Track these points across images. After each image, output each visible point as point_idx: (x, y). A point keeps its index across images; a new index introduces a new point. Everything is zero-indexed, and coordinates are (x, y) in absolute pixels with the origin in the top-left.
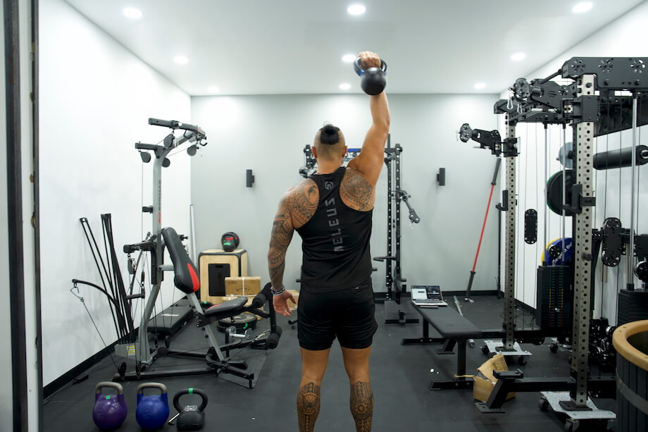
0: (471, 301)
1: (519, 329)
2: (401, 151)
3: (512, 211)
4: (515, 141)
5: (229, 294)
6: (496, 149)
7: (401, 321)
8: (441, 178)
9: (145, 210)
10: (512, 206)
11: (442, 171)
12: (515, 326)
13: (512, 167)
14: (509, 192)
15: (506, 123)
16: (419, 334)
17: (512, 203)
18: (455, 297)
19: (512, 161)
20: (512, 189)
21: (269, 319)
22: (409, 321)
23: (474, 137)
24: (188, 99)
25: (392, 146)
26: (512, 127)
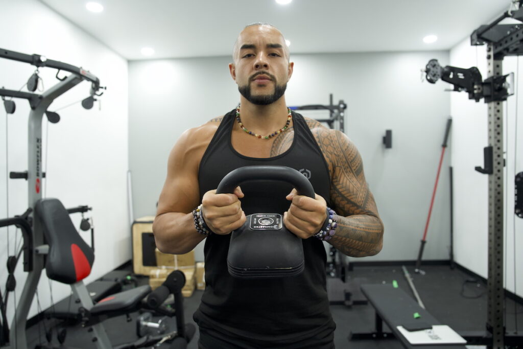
0: (423, 273)
1: (510, 333)
2: (345, 107)
3: (499, 174)
4: (504, 79)
5: (161, 265)
6: (476, 92)
7: (348, 303)
8: (387, 141)
9: (14, 175)
10: (499, 167)
11: (389, 133)
12: (504, 329)
13: (499, 115)
14: (495, 149)
15: (489, 57)
16: (371, 328)
17: (499, 163)
18: (404, 268)
19: (499, 107)
20: (499, 145)
21: (174, 318)
22: (357, 303)
23: (445, 77)
24: (124, 65)
25: (336, 103)
26: (498, 62)
